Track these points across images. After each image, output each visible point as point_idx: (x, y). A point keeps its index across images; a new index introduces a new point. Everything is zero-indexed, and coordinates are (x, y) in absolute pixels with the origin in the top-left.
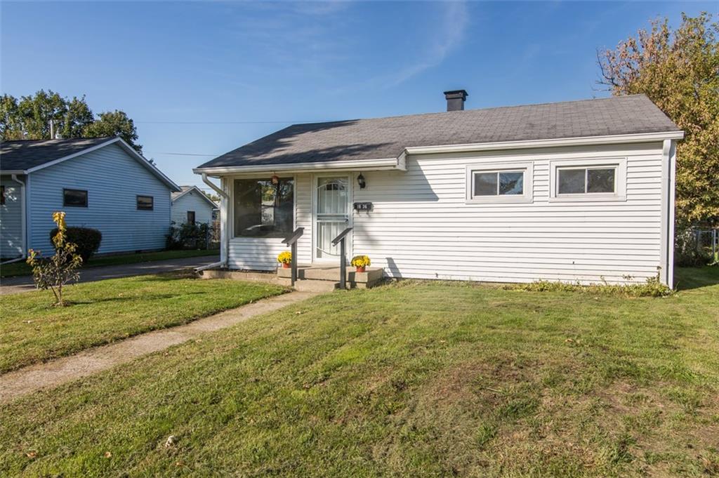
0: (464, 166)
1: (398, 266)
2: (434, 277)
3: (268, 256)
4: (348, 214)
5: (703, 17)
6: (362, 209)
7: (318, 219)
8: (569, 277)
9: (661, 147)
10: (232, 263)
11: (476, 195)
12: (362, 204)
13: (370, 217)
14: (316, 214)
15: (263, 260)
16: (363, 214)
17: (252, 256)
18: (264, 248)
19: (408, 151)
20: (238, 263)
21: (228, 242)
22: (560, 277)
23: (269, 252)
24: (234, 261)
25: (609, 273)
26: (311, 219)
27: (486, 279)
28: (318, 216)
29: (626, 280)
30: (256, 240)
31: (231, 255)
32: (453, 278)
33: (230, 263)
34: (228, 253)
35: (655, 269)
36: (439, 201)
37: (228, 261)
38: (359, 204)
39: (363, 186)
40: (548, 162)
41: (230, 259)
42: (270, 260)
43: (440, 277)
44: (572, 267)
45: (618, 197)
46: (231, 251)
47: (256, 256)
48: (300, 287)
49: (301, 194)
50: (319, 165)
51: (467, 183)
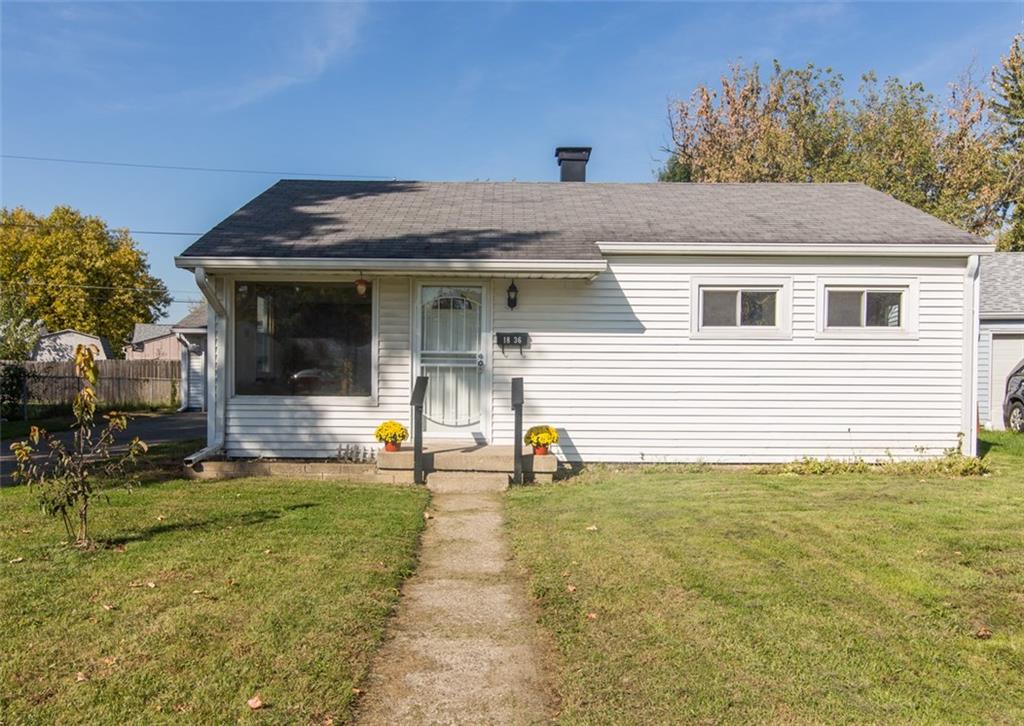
0: (687, 278)
1: (575, 442)
2: (638, 459)
3: (314, 430)
4: (482, 352)
5: (810, 70)
6: (512, 344)
7: (422, 362)
8: (844, 452)
9: (965, 265)
10: (236, 446)
11: (704, 324)
12: (512, 336)
13: (524, 358)
14: (420, 352)
15: (305, 438)
16: (513, 353)
17: (281, 431)
18: (309, 414)
19: (601, 247)
20: (246, 446)
21: (226, 405)
22: (830, 452)
23: (320, 423)
24: (239, 442)
25: (896, 444)
26: (409, 361)
27: (723, 460)
28: (423, 355)
29: (918, 453)
30: (288, 401)
31: (233, 430)
32: (669, 459)
33: (231, 446)
34: (226, 426)
35: (955, 437)
36: (646, 333)
37: (226, 442)
38: (506, 335)
39: (512, 303)
40: (813, 278)
41: (230, 438)
42: (321, 438)
43: (647, 459)
44: (847, 436)
45: (908, 333)
46: (231, 422)
47: (289, 430)
48: (439, 486)
49: (387, 315)
50: (458, 264)
51: (694, 306)
